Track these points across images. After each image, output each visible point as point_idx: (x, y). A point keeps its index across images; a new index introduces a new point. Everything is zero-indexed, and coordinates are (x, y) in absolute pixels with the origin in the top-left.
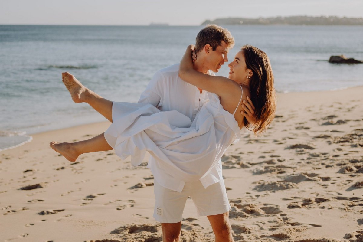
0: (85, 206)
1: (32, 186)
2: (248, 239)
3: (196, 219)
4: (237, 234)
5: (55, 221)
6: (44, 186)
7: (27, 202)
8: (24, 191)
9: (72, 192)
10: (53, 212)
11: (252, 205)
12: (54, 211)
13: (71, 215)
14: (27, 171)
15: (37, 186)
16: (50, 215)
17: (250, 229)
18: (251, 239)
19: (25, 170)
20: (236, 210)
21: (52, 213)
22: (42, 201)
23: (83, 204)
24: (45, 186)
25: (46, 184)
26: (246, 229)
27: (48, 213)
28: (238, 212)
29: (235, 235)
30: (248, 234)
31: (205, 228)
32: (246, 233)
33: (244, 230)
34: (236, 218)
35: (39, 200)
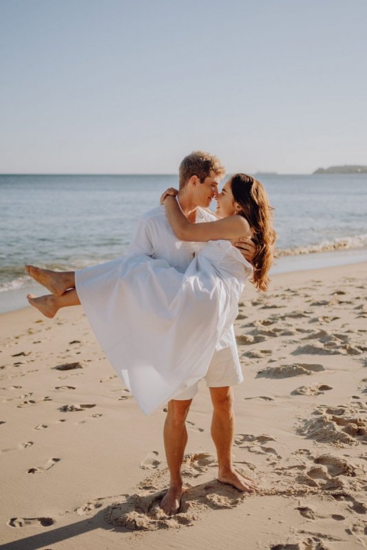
0: (125, 401)
1: (69, 365)
2: (351, 488)
3: (271, 439)
4: (333, 476)
5: (76, 424)
6: (83, 366)
7: (54, 389)
8: (58, 371)
9: (115, 377)
10: (79, 407)
11: (360, 420)
12: (82, 406)
13: (101, 415)
14: (74, 342)
15: (75, 366)
16: (74, 413)
17: (354, 469)
18: (355, 490)
19: (72, 341)
20: (334, 429)
21: (77, 410)
22: (74, 388)
23: (123, 397)
24: (86, 365)
25: (87, 363)
26: (348, 468)
27: (72, 409)
28: (338, 433)
29: (330, 478)
30: (351, 478)
31: (284, 458)
32: (348, 475)
33: (345, 470)
34: (334, 442)
35: (69, 388)
